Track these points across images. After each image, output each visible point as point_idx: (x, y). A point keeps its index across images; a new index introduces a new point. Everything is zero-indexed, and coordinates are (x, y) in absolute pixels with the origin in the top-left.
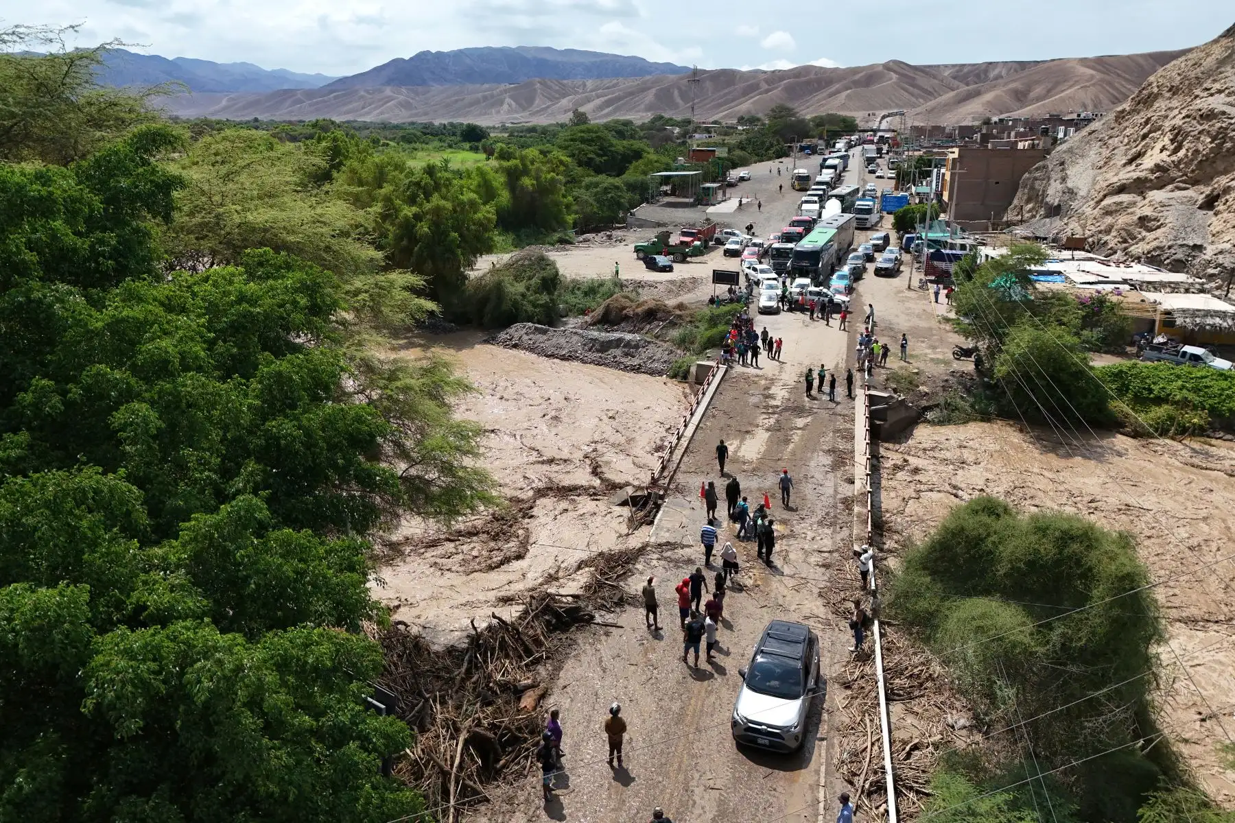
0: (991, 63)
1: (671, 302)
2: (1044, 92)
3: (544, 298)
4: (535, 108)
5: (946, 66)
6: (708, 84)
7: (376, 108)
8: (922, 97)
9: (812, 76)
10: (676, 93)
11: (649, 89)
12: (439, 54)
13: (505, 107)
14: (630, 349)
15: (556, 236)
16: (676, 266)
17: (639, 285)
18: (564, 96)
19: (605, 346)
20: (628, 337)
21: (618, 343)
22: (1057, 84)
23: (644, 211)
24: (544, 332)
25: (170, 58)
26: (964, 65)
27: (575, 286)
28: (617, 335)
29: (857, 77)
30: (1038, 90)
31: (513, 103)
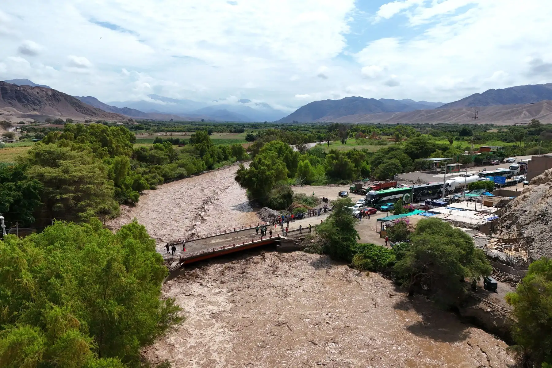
13: (523, 115)
25: (378, 99)
31: (527, 113)
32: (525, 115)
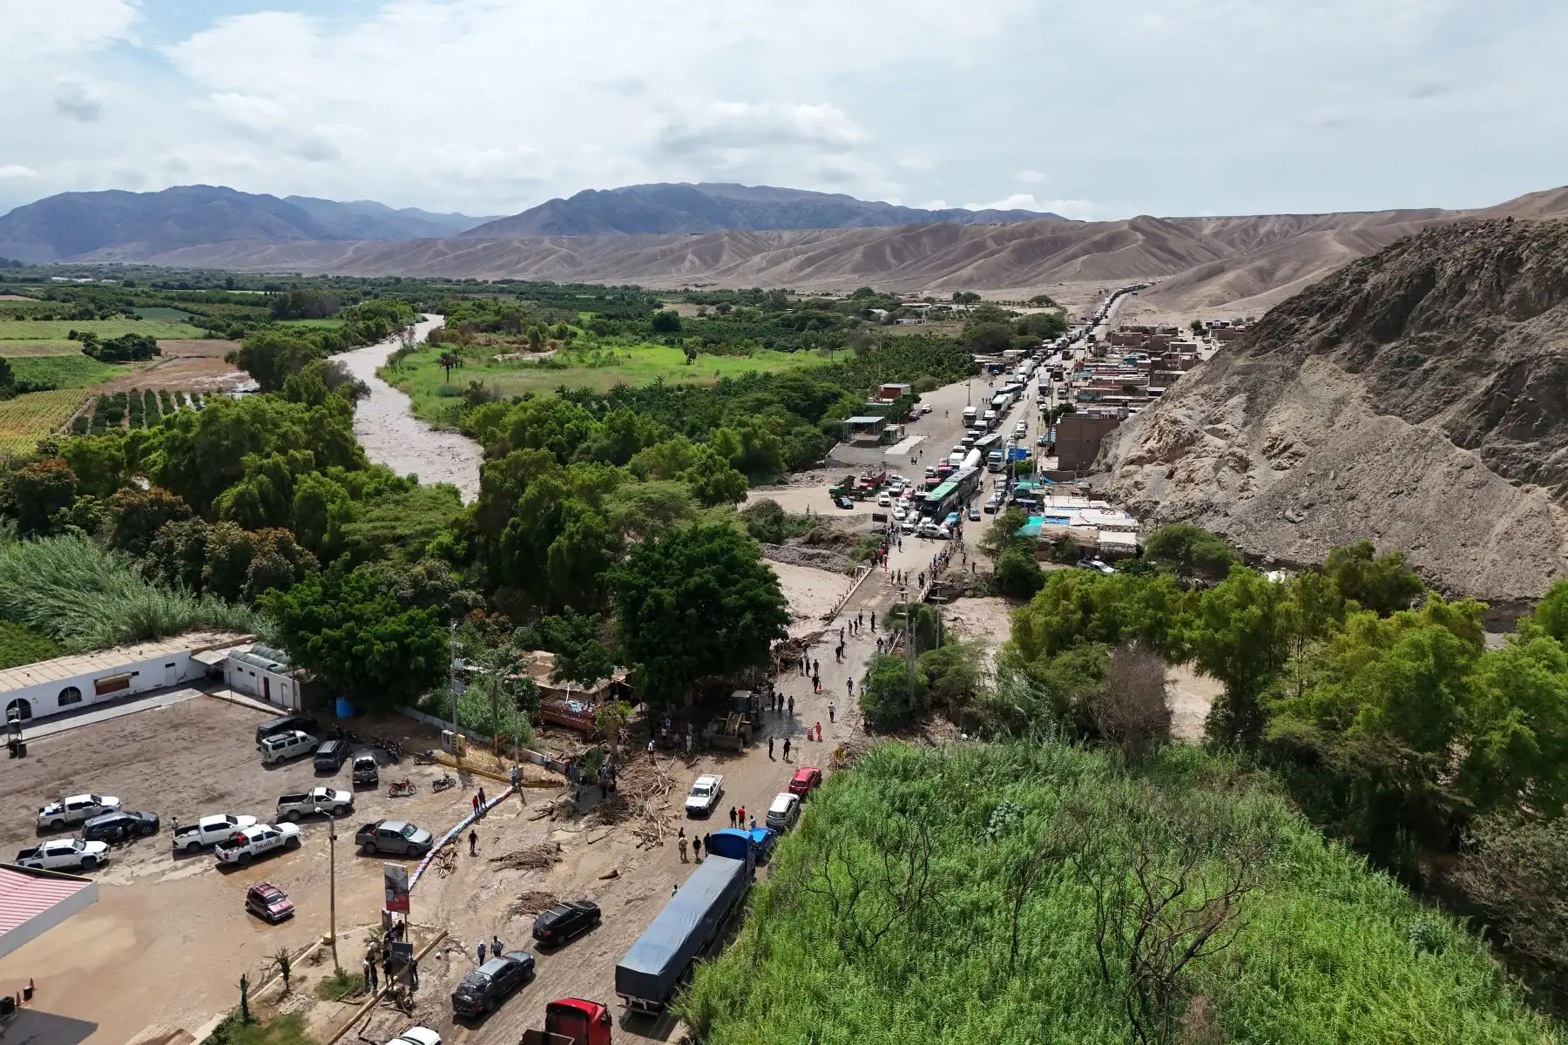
0: (1261, 217)
1: (849, 530)
2: (1290, 272)
3: (775, 528)
4: (722, 265)
5: (1209, 219)
6: (926, 240)
7: (534, 263)
8: (1172, 263)
9: (1048, 234)
10: (888, 251)
11: (856, 245)
12: (605, 193)
13: (687, 264)
14: (825, 558)
15: (776, 479)
16: (856, 504)
17: (831, 519)
18: (757, 251)
19: (811, 557)
20: (824, 552)
21: (818, 555)
22: (1306, 263)
23: (839, 452)
24: (777, 549)
25: (282, 197)
26: (1230, 218)
27: (792, 519)
28: (817, 551)
29: (1098, 237)
30: (1285, 270)
31: (696, 260)
32: (692, 263)
